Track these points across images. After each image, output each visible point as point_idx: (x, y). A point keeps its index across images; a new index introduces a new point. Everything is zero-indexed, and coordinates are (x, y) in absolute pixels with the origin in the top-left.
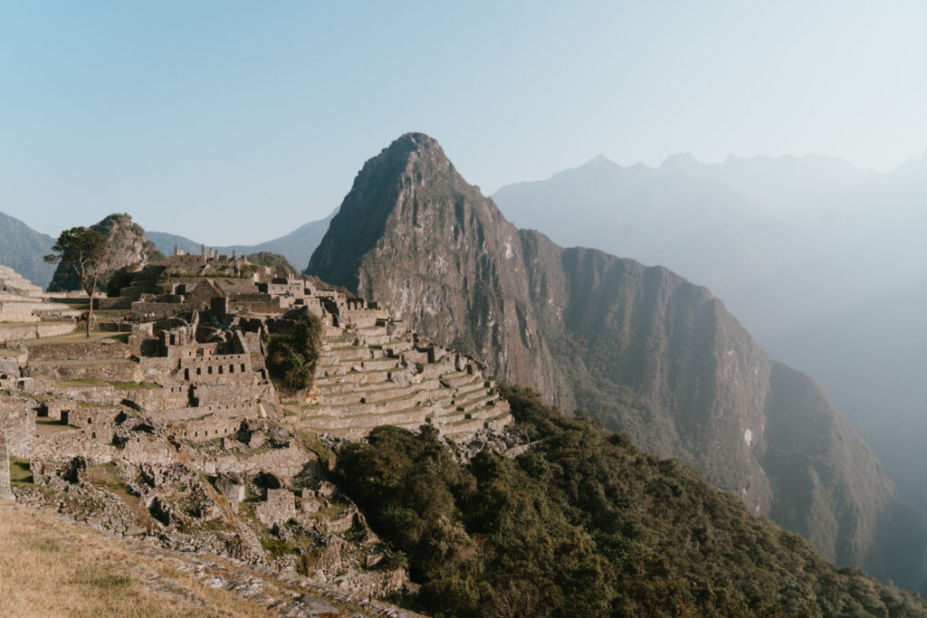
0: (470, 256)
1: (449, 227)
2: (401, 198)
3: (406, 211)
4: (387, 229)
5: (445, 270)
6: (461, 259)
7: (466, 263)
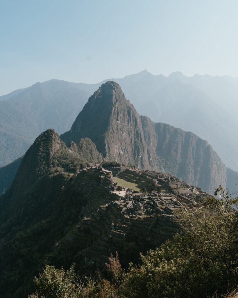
0: (133, 130)
1: (126, 120)
2: (113, 110)
3: (115, 115)
4: (110, 123)
5: (126, 137)
6: (130, 132)
7: (131, 133)
